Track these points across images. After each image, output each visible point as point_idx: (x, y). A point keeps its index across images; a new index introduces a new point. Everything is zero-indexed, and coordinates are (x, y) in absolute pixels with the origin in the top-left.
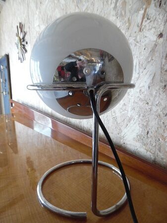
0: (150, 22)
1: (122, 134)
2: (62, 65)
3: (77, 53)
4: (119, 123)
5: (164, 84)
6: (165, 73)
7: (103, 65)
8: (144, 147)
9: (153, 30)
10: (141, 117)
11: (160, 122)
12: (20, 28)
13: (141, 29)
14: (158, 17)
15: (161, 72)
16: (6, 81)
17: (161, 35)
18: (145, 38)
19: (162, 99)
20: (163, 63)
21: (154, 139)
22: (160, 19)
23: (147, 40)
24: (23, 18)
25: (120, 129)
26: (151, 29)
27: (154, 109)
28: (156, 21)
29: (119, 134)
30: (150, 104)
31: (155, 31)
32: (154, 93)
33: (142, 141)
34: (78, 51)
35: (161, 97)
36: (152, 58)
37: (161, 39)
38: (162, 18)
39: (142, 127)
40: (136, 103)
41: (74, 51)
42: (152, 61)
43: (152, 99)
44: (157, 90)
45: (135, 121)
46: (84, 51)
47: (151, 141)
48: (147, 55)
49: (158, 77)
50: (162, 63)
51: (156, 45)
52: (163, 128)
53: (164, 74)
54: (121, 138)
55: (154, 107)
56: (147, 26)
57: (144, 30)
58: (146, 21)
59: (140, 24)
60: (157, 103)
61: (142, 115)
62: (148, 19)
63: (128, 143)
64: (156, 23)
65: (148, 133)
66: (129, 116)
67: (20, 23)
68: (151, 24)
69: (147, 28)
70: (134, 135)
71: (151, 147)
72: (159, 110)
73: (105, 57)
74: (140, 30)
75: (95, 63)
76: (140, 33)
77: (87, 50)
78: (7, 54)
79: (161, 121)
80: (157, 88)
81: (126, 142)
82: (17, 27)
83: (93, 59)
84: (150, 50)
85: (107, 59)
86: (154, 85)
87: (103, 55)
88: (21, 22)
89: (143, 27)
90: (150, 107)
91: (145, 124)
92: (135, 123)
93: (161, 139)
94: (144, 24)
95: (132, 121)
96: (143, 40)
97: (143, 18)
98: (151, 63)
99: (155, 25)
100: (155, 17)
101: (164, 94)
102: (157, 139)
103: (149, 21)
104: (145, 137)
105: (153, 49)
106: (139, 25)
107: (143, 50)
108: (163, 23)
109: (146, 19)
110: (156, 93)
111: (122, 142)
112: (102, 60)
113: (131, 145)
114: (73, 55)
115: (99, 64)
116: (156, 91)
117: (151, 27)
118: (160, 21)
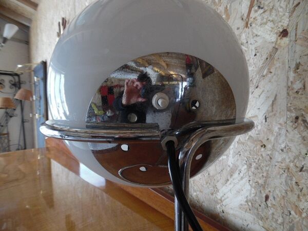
0: (264, 12)
1: (219, 196)
2: (109, 83)
3: (140, 61)
4: (213, 176)
5: (294, 115)
6: (296, 95)
7: (193, 85)
8: (260, 222)
9: (270, 24)
10: (253, 169)
11: (289, 182)
12: (63, 25)
13: (247, 24)
14: (277, 4)
15: (288, 94)
16: (40, 98)
17: (284, 33)
18: (255, 39)
19: (292, 141)
20: (291, 79)
21: (280, 211)
22: (281, 7)
23: (260, 41)
24: (67, 12)
25: (215, 187)
26: (266, 23)
27: (278, 157)
28: (274, 11)
29: (212, 194)
30: (269, 146)
31: (273, 26)
32: (276, 129)
33: (256, 211)
34: (142, 58)
35: (290, 136)
36: (269, 69)
37: (286, 40)
38: (284, 6)
39: (255, 188)
40: (243, 144)
41: (134, 58)
42: (270, 75)
43: (272, 138)
44: (280, 124)
45: (241, 175)
46: (153, 57)
47: (273, 214)
48: (260, 64)
49: (282, 102)
50: (288, 78)
51: (276, 49)
52: (297, 192)
53: (295, 98)
54: (217, 202)
55: (277, 153)
56: (259, 18)
57: (253, 25)
58: (256, 11)
59: (246, 15)
60: (283, 146)
61: (254, 165)
62: (259, 7)
63: (231, 212)
64: (274, 13)
65: (267, 198)
66: (231, 165)
67: (63, 19)
68: (266, 15)
69: (259, 21)
70: (241, 199)
71: (274, 225)
72: (288, 160)
73: (196, 69)
74: (247, 26)
75: (176, 80)
76: (247, 30)
77: (160, 55)
78: (44, 61)
79: (291, 180)
80: (282, 121)
81: (226, 210)
82: (59, 23)
83: (172, 73)
84: (264, 57)
85: (199, 73)
86: (275, 115)
87: (191, 65)
88: (64, 17)
89: (251, 20)
90: (269, 153)
91: (261, 181)
92: (242, 178)
93: (293, 212)
94: (253, 15)
95: (236, 175)
96: (251, 41)
97: (251, 6)
98: (267, 79)
99: (273, 17)
100: (271, 5)
101: (296, 131)
102: (286, 212)
103: (261, 11)
104: (263, 205)
105: (271, 55)
106: (245, 18)
107: (252, 56)
108: (287, 14)
109: (257, 8)
110: (280, 129)
111: (219, 208)
112: (191, 75)
113: (234, 215)
114: (133, 64)
115: (185, 84)
116: (279, 126)
117: (265, 20)
118: (281, 10)
